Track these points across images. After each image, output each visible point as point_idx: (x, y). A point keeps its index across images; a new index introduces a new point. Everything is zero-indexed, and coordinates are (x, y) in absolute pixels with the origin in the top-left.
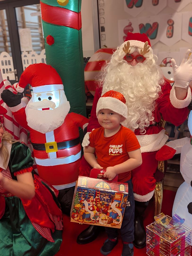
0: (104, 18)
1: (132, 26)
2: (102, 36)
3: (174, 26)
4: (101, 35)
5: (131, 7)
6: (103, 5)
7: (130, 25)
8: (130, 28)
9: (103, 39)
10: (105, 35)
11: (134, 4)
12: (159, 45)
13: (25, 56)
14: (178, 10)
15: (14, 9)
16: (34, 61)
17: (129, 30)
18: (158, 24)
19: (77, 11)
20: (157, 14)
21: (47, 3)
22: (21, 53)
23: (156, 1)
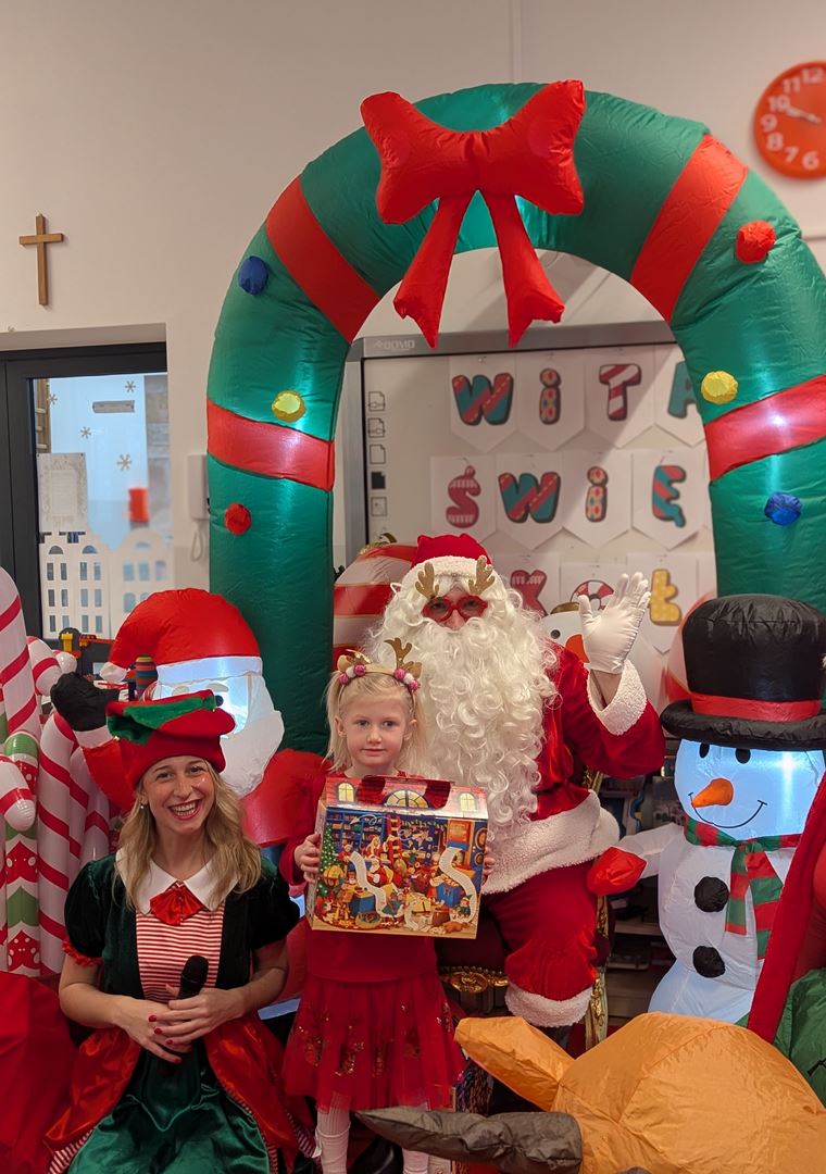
0: (382, 448)
1: (476, 477)
2: (374, 502)
3: (608, 486)
4: (372, 499)
5: (472, 420)
6: (381, 408)
7: (470, 475)
8: (470, 484)
9: (378, 513)
10: (385, 498)
11: (481, 413)
12: (562, 540)
13: (56, 550)
14: (619, 443)
15: (28, 382)
16: (90, 572)
17: (466, 489)
18: (559, 479)
19: (325, 436)
20: (556, 451)
21: (234, 409)
22: (40, 538)
23: (551, 412)
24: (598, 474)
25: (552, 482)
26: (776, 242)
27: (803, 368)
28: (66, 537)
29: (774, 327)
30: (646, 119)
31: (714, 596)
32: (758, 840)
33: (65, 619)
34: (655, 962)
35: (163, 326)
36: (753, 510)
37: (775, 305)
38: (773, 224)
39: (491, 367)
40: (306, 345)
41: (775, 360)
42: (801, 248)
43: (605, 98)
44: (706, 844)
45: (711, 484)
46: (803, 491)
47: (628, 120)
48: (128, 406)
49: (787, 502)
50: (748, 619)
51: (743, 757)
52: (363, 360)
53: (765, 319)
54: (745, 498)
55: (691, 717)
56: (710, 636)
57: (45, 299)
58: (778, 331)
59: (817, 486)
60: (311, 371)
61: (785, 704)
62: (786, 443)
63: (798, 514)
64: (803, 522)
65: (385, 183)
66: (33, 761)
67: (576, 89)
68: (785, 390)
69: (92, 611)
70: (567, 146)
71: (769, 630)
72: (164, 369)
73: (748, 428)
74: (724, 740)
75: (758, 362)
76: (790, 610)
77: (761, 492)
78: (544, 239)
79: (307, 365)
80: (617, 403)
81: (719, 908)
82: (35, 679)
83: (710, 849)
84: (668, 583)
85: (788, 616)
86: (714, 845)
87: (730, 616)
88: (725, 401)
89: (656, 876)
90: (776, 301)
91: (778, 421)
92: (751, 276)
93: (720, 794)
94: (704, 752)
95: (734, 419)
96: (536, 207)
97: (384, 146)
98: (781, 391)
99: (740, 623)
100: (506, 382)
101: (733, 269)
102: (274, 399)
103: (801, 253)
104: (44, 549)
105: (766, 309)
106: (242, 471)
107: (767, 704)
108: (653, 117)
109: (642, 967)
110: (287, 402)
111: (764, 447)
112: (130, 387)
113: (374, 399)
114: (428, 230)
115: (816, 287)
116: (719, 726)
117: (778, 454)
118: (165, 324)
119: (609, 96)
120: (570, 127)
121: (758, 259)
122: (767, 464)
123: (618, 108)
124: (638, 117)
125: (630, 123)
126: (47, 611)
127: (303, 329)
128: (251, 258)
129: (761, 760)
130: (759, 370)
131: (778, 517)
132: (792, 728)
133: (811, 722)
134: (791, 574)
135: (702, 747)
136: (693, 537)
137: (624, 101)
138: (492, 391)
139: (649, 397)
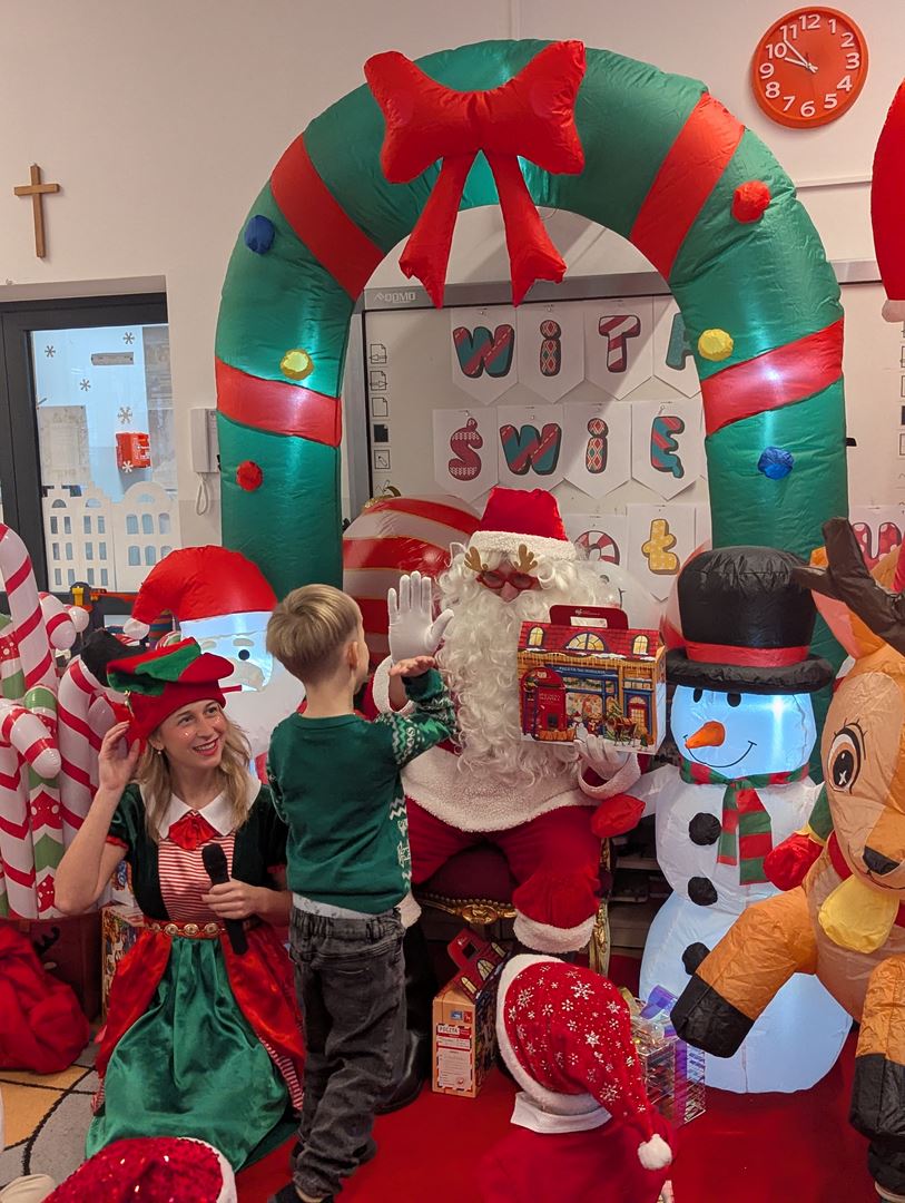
0: (385, 401)
1: (478, 429)
2: (378, 455)
3: (608, 437)
4: (375, 452)
5: (473, 373)
6: (383, 360)
7: (472, 427)
8: (472, 436)
9: (382, 466)
10: (388, 451)
11: (482, 365)
12: (563, 492)
13: (59, 504)
14: (619, 395)
15: (25, 334)
16: (94, 525)
17: (468, 442)
18: (559, 431)
19: (332, 393)
20: (557, 402)
21: (244, 368)
22: (43, 491)
23: (551, 364)
24: (598, 425)
25: (554, 433)
26: (771, 202)
27: (796, 327)
28: (68, 490)
29: (768, 286)
30: (646, 78)
31: (709, 548)
32: (748, 778)
33: (71, 573)
34: (653, 895)
35: (163, 278)
36: (748, 465)
37: (771, 264)
38: (768, 183)
39: (492, 319)
40: (312, 303)
41: (770, 318)
42: (795, 207)
43: (605, 56)
44: (699, 782)
45: (706, 439)
46: (795, 446)
47: (627, 80)
48: (127, 358)
49: (780, 456)
50: (738, 570)
51: (734, 700)
52: (364, 313)
53: (760, 277)
54: (739, 452)
55: (685, 664)
56: (702, 587)
57: (43, 251)
58: (772, 290)
59: (809, 440)
60: (316, 329)
61: (774, 650)
62: (781, 399)
63: (791, 468)
64: (793, 475)
65: (388, 144)
66: (52, 715)
67: (577, 50)
68: (780, 347)
69: (97, 564)
70: (568, 107)
71: (759, 580)
72: (165, 320)
73: (743, 383)
74: (717, 686)
75: (753, 320)
76: (779, 563)
77: (754, 447)
78: (546, 197)
79: (312, 322)
80: (617, 354)
81: (712, 841)
82: (49, 633)
83: (704, 786)
84: (667, 533)
85: (776, 567)
86: (706, 783)
87: (722, 567)
88: (722, 358)
89: (654, 815)
90: (772, 260)
91: (773, 376)
92: (747, 236)
93: (713, 735)
94: (697, 697)
95: (731, 377)
96: (538, 167)
97: (388, 106)
98: (775, 349)
99: (731, 575)
100: (507, 333)
101: (729, 228)
102: (283, 357)
103: (795, 212)
104: (47, 502)
105: (761, 268)
106: (252, 429)
107: (757, 650)
108: (653, 75)
109: (641, 900)
110: (296, 361)
111: (759, 402)
112: (129, 338)
113: (375, 351)
114: (433, 189)
115: (809, 246)
116: (711, 672)
117: (771, 410)
118: (164, 277)
119: (609, 53)
120: (570, 86)
121: (753, 218)
122: (761, 419)
123: (619, 66)
124: (636, 77)
125: (630, 82)
126: (52, 565)
127: (309, 287)
128: (257, 217)
129: (750, 703)
130: (755, 328)
131: (772, 471)
132: (780, 674)
133: (798, 668)
134: (782, 525)
135: (695, 691)
136: (690, 488)
137: (624, 58)
138: (493, 342)
139: (647, 349)
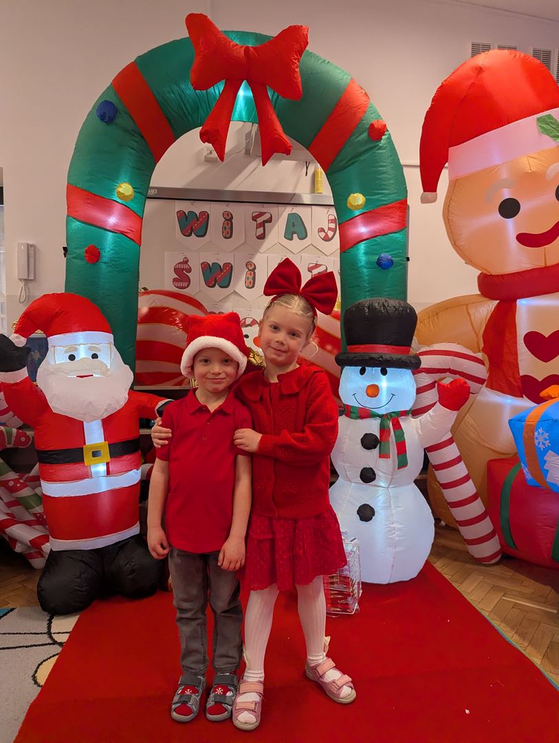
1: (189, 263)
3: (256, 271)
5: (187, 234)
7: (186, 262)
8: (185, 266)
11: (192, 231)
12: (233, 297)
14: (261, 250)
17: (183, 269)
18: (232, 266)
19: (141, 214)
20: (231, 252)
23: (228, 233)
24: (251, 265)
25: (229, 268)
26: (383, 134)
35: (2, 171)
36: (370, 263)
39: (198, 208)
44: (362, 418)
49: (388, 258)
50: (386, 305)
56: (367, 314)
62: (387, 230)
63: (393, 264)
64: (392, 269)
68: (388, 205)
77: (373, 254)
80: (260, 231)
88: (360, 208)
92: (375, 147)
98: (385, 205)
99: (382, 307)
100: (205, 216)
101: (365, 143)
105: (381, 164)
116: (376, 356)
117: (383, 235)
118: (2, 169)
121: (378, 139)
122: (377, 240)
127: (135, 148)
130: (376, 194)
131: (384, 264)
135: (362, 369)
138: (198, 220)
139: (275, 229)
